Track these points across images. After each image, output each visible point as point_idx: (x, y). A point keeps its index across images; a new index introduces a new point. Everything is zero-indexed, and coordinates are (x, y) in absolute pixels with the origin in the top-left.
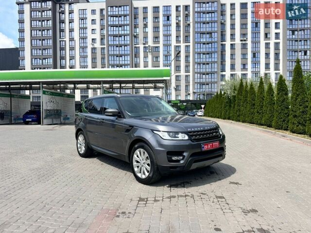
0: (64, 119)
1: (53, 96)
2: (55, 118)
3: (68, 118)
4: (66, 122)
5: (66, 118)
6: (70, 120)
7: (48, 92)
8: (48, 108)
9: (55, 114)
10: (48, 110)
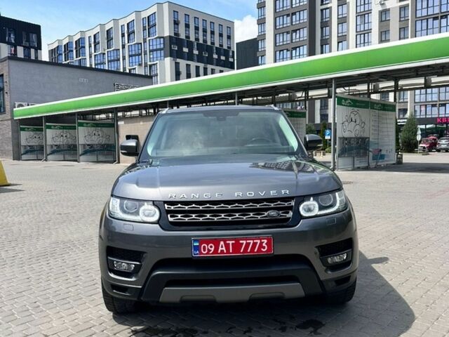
0: (373, 159)
1: (356, 109)
2: (358, 155)
3: (382, 157)
4: (379, 164)
5: (379, 156)
6: (385, 159)
7: (346, 99)
8: (347, 135)
9: (356, 148)
10: (346, 139)
